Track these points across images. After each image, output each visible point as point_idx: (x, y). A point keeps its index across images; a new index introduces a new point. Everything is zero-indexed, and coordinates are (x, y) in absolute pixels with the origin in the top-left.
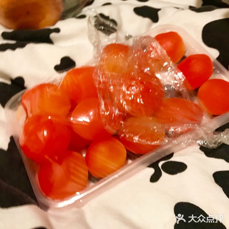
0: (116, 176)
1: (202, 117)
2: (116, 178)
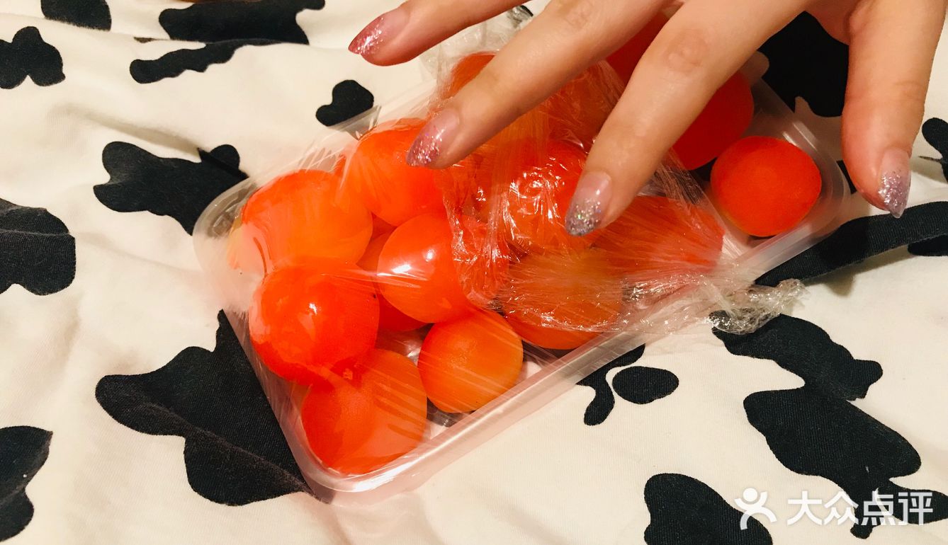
1: (720, 249)
2: (499, 416)
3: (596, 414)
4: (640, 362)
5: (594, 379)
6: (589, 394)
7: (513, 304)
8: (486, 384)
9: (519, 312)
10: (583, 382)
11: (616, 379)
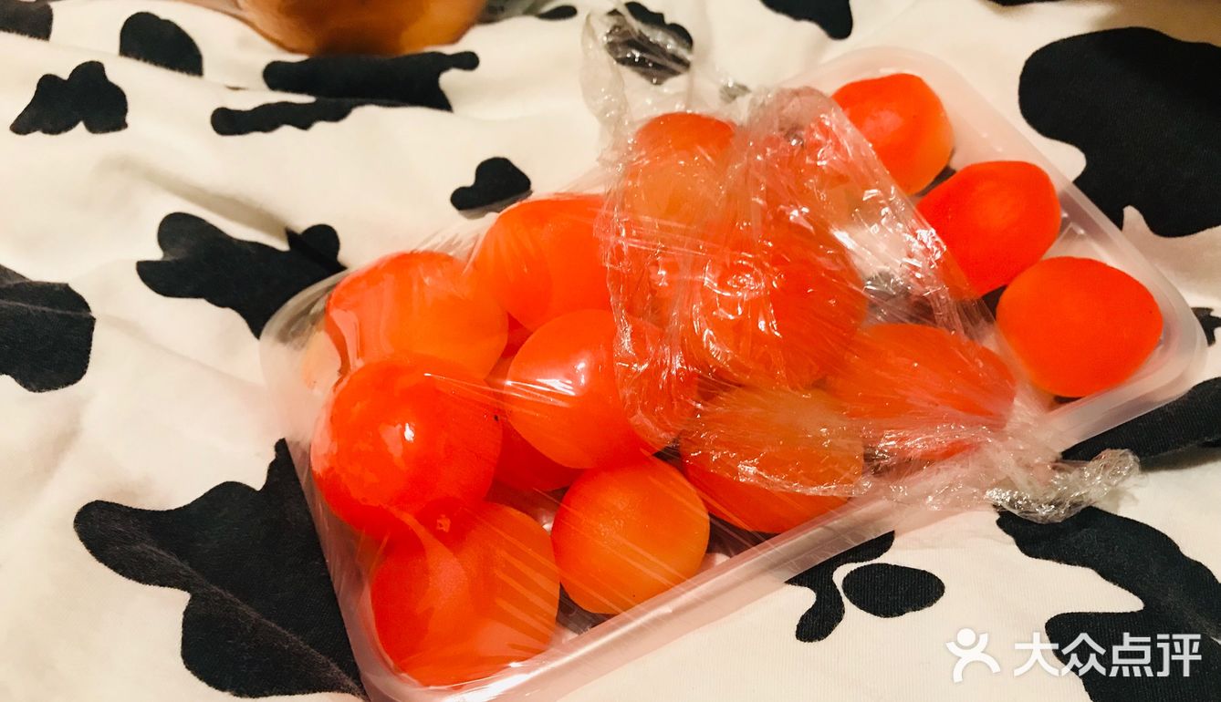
0: (666, 609)
1: (1012, 400)
2: (667, 617)
3: (815, 626)
4: (887, 558)
5: (815, 577)
6: (805, 598)
7: (698, 443)
8: (652, 566)
9: (706, 456)
10: (796, 581)
11: (847, 580)
